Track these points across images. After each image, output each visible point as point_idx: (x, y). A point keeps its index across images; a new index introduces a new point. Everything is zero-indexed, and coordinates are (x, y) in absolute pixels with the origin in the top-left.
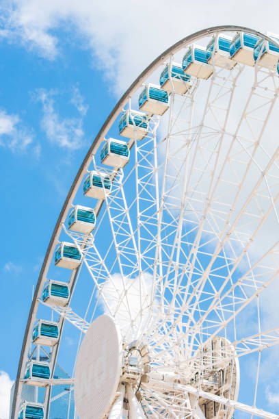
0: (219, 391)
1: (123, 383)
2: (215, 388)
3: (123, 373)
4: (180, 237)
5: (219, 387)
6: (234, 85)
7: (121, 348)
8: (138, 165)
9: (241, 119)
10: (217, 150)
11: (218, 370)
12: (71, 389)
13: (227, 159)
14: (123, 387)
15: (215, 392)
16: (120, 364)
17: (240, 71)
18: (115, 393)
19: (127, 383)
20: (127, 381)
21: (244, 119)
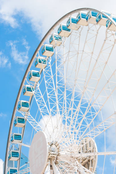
0: (89, 160)
1: (49, 159)
2: (87, 158)
3: (49, 155)
4: (66, 97)
5: (89, 158)
6: (80, 35)
7: (48, 144)
8: (45, 76)
9: (85, 43)
10: (76, 61)
11: (89, 151)
12: (28, 162)
13: (81, 60)
14: (50, 160)
15: (88, 160)
16: (48, 151)
17: (82, 29)
18: (46, 163)
19: (51, 159)
20: (51, 158)
21: (86, 44)
